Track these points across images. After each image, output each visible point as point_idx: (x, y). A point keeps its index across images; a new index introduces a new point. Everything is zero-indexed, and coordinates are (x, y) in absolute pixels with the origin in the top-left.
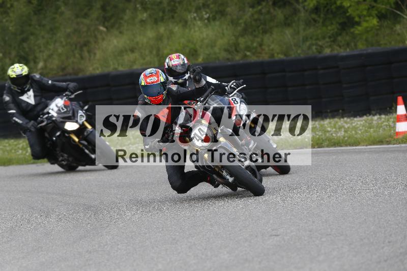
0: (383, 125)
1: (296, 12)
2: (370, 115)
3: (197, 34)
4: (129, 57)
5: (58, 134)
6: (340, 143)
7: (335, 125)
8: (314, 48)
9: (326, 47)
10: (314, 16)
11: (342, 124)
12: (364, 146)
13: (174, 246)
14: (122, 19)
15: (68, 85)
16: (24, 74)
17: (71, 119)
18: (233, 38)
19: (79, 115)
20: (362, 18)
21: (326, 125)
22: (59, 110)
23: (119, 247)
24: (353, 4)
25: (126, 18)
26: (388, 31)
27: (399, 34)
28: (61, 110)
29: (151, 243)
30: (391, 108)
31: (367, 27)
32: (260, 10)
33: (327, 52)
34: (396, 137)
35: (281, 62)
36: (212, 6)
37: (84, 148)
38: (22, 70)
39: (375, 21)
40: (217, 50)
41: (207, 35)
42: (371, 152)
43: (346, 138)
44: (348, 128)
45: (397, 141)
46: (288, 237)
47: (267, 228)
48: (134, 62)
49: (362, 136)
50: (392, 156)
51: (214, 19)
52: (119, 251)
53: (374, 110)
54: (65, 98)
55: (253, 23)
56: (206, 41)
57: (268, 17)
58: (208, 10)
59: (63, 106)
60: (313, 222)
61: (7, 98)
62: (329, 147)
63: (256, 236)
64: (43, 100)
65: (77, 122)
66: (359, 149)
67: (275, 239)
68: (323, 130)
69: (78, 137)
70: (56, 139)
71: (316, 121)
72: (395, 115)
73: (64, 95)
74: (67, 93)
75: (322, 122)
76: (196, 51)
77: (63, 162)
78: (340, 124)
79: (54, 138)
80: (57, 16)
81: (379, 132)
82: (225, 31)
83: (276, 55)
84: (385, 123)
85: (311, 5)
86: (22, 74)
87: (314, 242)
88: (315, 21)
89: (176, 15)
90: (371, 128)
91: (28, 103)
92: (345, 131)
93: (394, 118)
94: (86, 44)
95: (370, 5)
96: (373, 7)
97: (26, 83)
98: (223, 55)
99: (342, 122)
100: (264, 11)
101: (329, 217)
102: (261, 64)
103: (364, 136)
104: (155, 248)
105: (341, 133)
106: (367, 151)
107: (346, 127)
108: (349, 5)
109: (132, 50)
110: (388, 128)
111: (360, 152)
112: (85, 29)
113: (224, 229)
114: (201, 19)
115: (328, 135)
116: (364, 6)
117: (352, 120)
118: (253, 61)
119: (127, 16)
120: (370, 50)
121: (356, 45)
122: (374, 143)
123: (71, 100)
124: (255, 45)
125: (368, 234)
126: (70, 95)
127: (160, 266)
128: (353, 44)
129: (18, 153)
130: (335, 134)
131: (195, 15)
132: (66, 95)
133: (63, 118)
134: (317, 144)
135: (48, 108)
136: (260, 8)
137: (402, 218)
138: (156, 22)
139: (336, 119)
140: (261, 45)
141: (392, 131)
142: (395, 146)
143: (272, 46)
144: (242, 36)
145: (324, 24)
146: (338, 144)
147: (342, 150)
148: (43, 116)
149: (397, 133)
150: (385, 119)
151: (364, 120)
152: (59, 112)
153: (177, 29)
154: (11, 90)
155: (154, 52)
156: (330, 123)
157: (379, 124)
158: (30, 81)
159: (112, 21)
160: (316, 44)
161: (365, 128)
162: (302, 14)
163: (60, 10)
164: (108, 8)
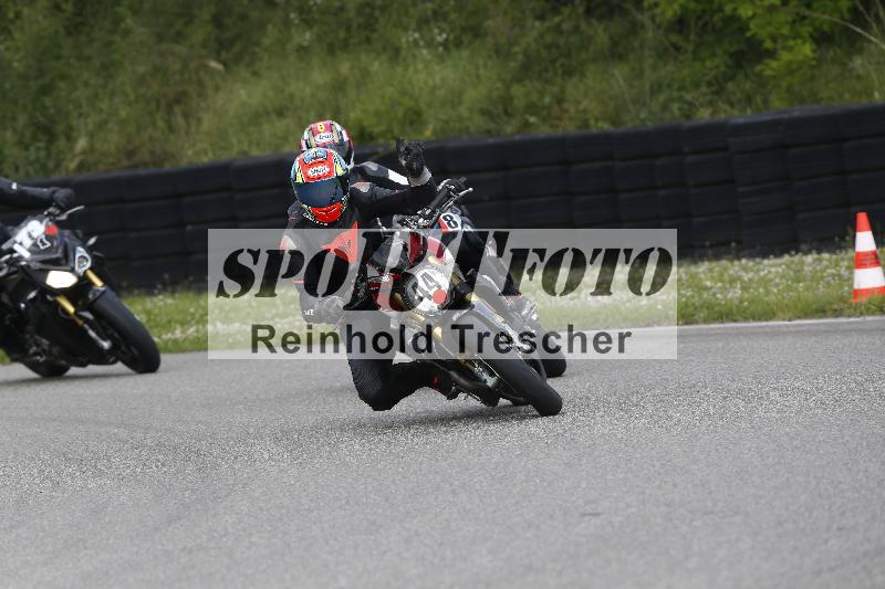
0: (825, 274)
1: (635, 28)
2: (797, 253)
3: (422, 76)
4: (272, 128)
5: (32, 295)
6: (732, 314)
7: (721, 275)
8: (675, 107)
9: (702, 105)
10: (674, 38)
11: (737, 272)
12: (784, 320)
13: (372, 538)
14: (257, 44)
17: (59, 265)
18: (499, 85)
19: (78, 255)
20: (779, 41)
21: (702, 276)
22: (35, 245)
23: (253, 539)
24: (759, 11)
25: (266, 41)
26: (835, 71)
27: (859, 77)
28: (40, 244)
29: (323, 530)
30: (842, 238)
31: (791, 62)
32: (558, 26)
33: (704, 115)
34: (853, 301)
35: (604, 138)
36: (453, 16)
37: (86, 326)
39: (807, 49)
40: (463, 111)
41: (443, 79)
42: (800, 333)
43: (746, 303)
44: (751, 280)
45: (855, 309)
46: (620, 518)
47: (574, 498)
49: (780, 297)
50: (845, 341)
51: (459, 44)
52: (254, 548)
53: (806, 242)
54: (48, 219)
55: (544, 53)
56: (441, 93)
57: (574, 39)
58: (445, 26)
59: (43, 237)
60: (675, 485)
62: (709, 323)
63: (551, 517)
65: (72, 270)
66: (773, 327)
67: (593, 521)
68: (696, 286)
69: (74, 304)
70: (26, 308)
72: (851, 254)
73: (46, 213)
75: (693, 269)
76: (418, 114)
77: (38, 358)
78: (731, 272)
79: (23, 305)
80: (117, 38)
81: (818, 289)
82: (482, 71)
83: (592, 122)
84: (829, 271)
85: (669, 14)
87: (676, 528)
88: (677, 48)
89: (375, 36)
90: (799, 282)
92: (744, 289)
93: (850, 259)
94: (180, 98)
95: (798, 14)
96: (804, 18)
98: (478, 123)
99: (736, 268)
100: (565, 26)
101: (708, 474)
102: (560, 143)
103: (784, 298)
104: (332, 542)
105: (735, 292)
106: (790, 332)
107: (746, 279)
108: (750, 13)
109: (280, 113)
110: (837, 282)
111: (776, 333)
112: (177, 66)
113: (481, 501)
114: (430, 44)
115: (705, 295)
116: (783, 17)
117: (760, 263)
118: (542, 135)
119: (271, 35)
120: (798, 112)
121: (765, 102)
122: (806, 315)
123: (60, 224)
124: (547, 100)
125: (794, 512)
126: (58, 215)
127: (343, 582)
128: (759, 100)
130: (721, 293)
131: (417, 35)
132: (50, 215)
133: (43, 262)
134: (683, 316)
136: (557, 19)
137: (867, 478)
138: (332, 50)
139: (724, 262)
140: (560, 101)
141: (846, 288)
142: (852, 319)
143: (585, 104)
144: (519, 80)
145: (696, 57)
146: (727, 316)
147: (737, 328)
149: (856, 293)
150: (829, 260)
151: (784, 264)
152: (35, 249)
153: (377, 66)
156: (711, 270)
157: (817, 272)
159: (237, 48)
160: (681, 99)
161: (787, 280)
162: (650, 34)
163: (123, 26)
164: (228, 21)
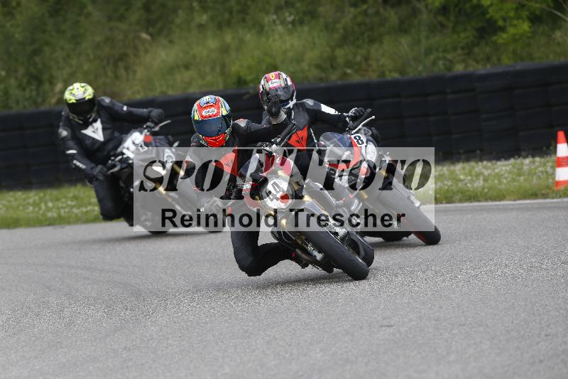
0: (537, 171)
1: (415, 12)
2: (519, 157)
3: (278, 43)
4: (181, 77)
6: (477, 196)
7: (470, 171)
8: (441, 63)
9: (458, 62)
10: (440, 18)
11: (480, 170)
12: (510, 200)
13: (246, 341)
14: (172, 22)
15: (150, 112)
16: (87, 98)
18: (328, 49)
20: (508, 21)
21: (458, 172)
23: (169, 342)
24: (495, 2)
25: (178, 21)
26: (544, 40)
27: (559, 44)
29: (214, 337)
30: (548, 148)
31: (514, 35)
32: (366, 11)
33: (459, 68)
34: (555, 188)
35: (395, 83)
36: (298, 5)
38: (84, 93)
39: (525, 26)
40: (305, 65)
41: (292, 45)
42: (521, 209)
43: (486, 190)
44: (489, 175)
45: (556, 193)
46: (406, 329)
47: (376, 316)
48: (190, 83)
49: (508, 186)
50: (550, 214)
51: (301, 22)
52: (170, 348)
53: (524, 150)
54: (146, 131)
55: (356, 28)
56: (290, 54)
57: (376, 19)
58: (293, 11)
59: (143, 143)
60: (441, 307)
61: (64, 133)
63: (361, 327)
64: (117, 134)
66: (503, 205)
67: (388, 330)
68: (454, 179)
71: (443, 166)
72: (554, 158)
73: (145, 126)
74: (149, 124)
75: (452, 168)
78: (477, 169)
79: (132, 190)
80: (82, 18)
81: (532, 180)
82: (316, 40)
83: (387, 73)
84: (540, 169)
85: (437, 3)
86: (85, 98)
87: (441, 334)
88: (442, 25)
89: (247, 18)
90: (520, 176)
91: (94, 139)
92: (485, 180)
93: (553, 162)
94: (123, 57)
95: (520, 3)
96: (524, 6)
97: (90, 111)
98: (315, 73)
99: (480, 167)
100: (370, 11)
101: (462, 300)
102: (367, 86)
103: (510, 186)
104: (220, 344)
105: (479, 183)
106: (516, 208)
107: (486, 174)
109: (187, 67)
110: (545, 176)
111: (505, 209)
112: (121, 37)
114: (283, 23)
115: (460, 185)
116: (510, 5)
117: (495, 164)
118: (355, 81)
119: (181, 17)
120: (519, 66)
121: (499, 60)
122: (525, 197)
123: (154, 134)
124: (358, 59)
125: (517, 324)
126: (153, 128)
127: (227, 370)
128: (494, 59)
129: (28, 211)
130: (470, 183)
131: (275, 17)
132: (147, 127)
134: (446, 198)
135: (121, 147)
136: (365, 7)
138: (219, 27)
139: (472, 163)
140: (366, 59)
141: (551, 180)
142: (555, 200)
143: (382, 61)
144: (340, 46)
145: (454, 31)
146: (474, 198)
147: (481, 206)
148: (116, 158)
149: (558, 183)
150: (540, 162)
151: (511, 164)
153: (249, 37)
154: (70, 120)
155: (218, 69)
156: (464, 168)
157: (532, 170)
158: (96, 108)
159: (159, 25)
160: (444, 58)
161: (513, 175)
162: (424, 16)
163: (85, 11)
164: (153, 8)
